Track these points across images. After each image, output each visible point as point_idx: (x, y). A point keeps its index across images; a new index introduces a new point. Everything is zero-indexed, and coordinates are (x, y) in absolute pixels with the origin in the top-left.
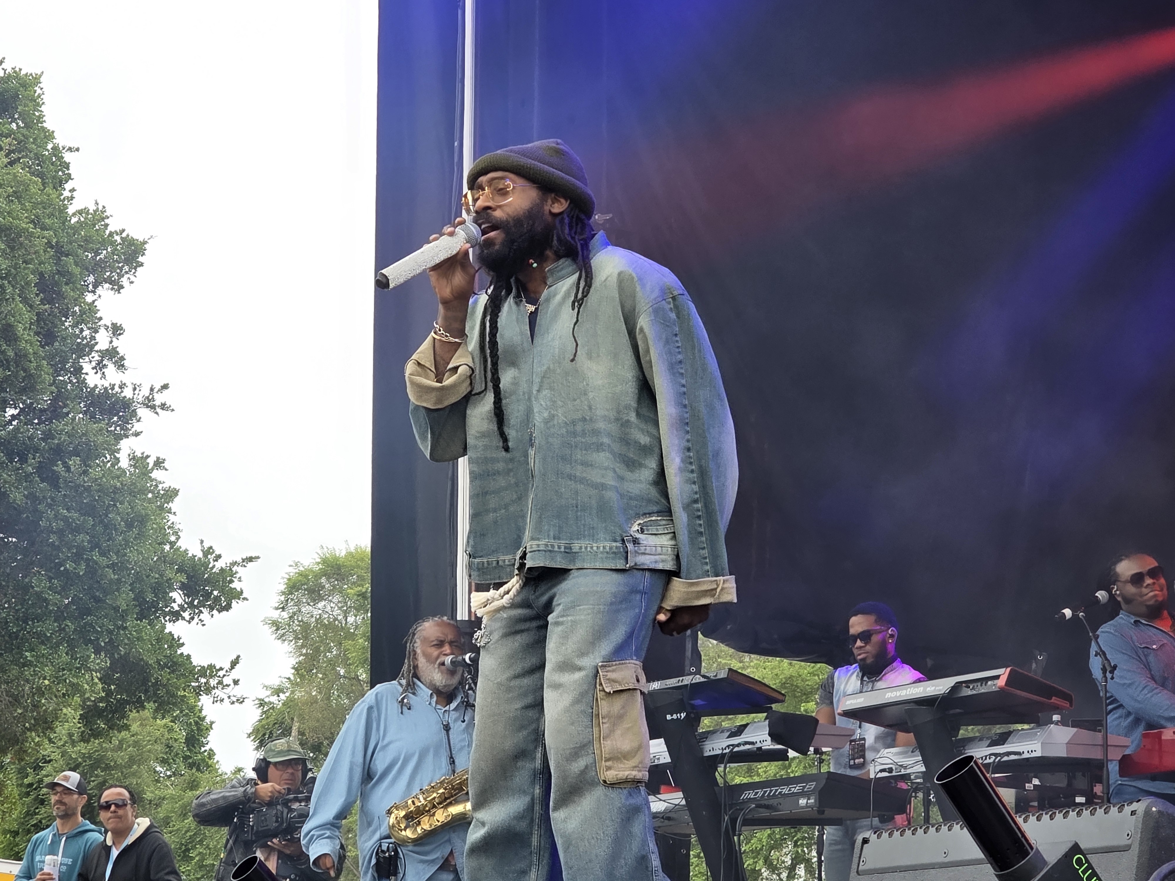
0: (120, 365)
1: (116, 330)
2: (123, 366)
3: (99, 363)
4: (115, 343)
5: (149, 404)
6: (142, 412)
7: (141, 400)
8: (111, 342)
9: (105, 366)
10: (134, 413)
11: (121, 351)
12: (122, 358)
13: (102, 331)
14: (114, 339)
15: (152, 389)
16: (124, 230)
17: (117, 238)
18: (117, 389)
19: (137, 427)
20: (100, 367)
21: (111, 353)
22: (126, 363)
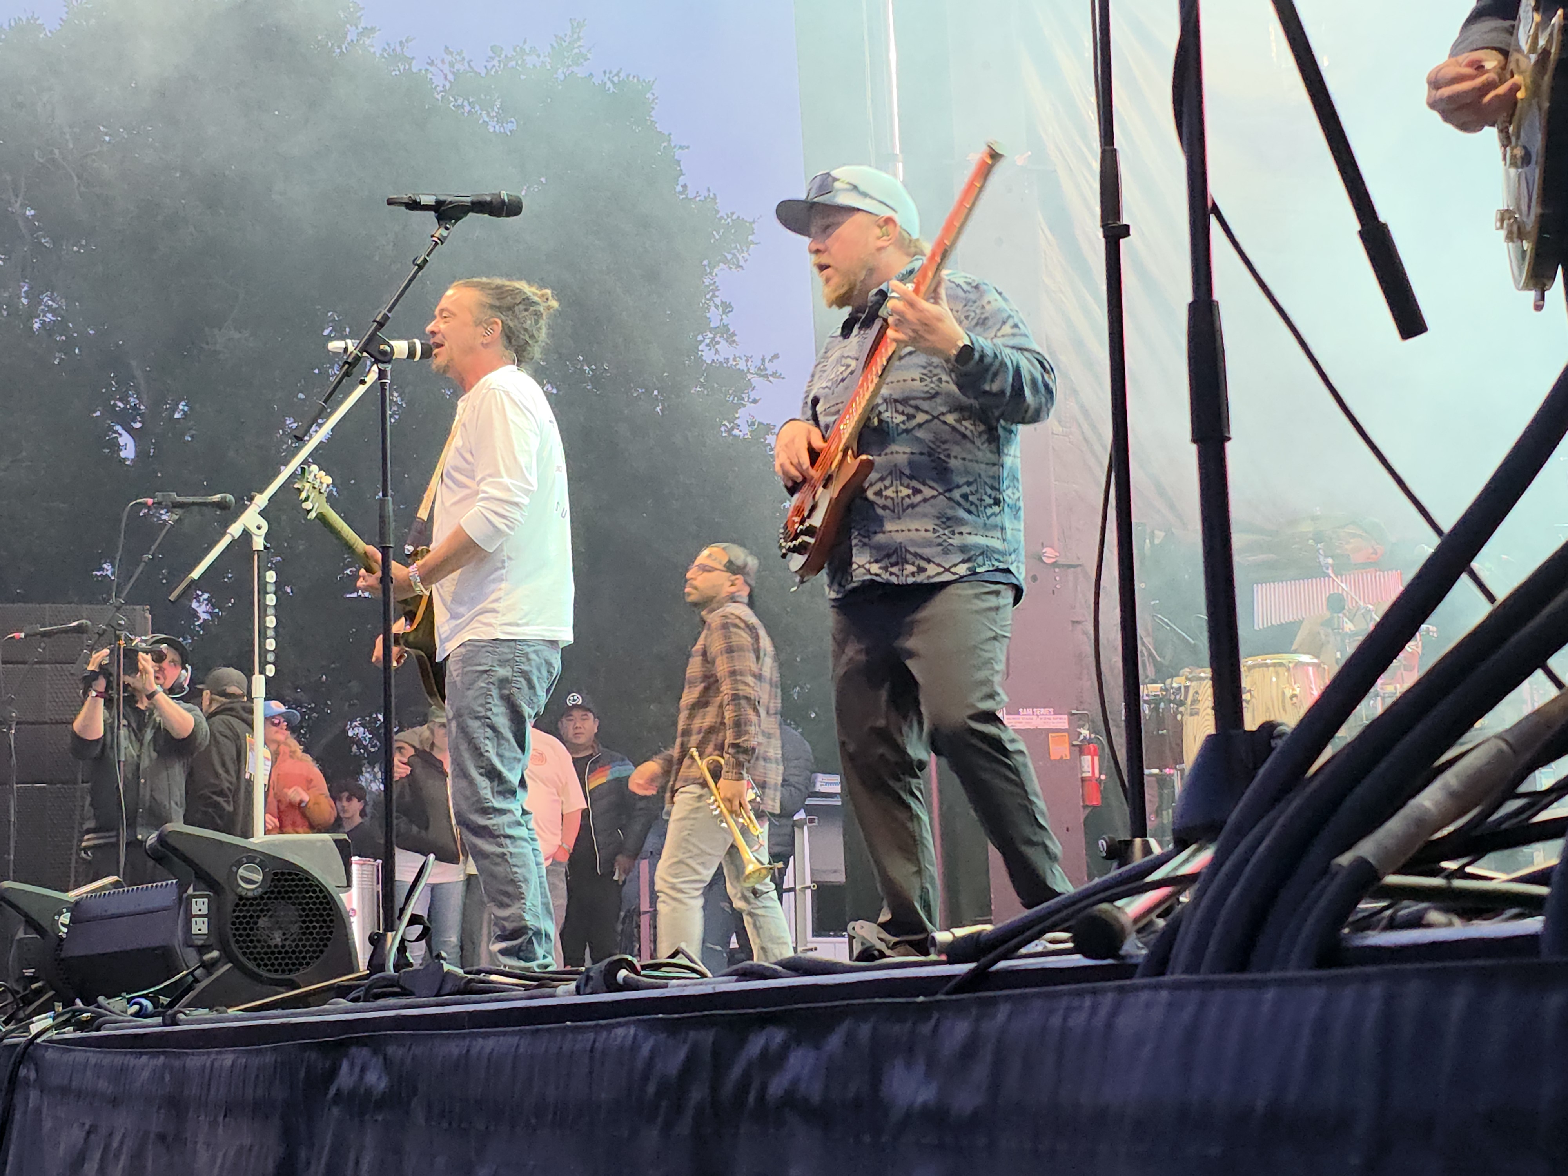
0: (731, 339)
1: (726, 307)
2: (734, 341)
3: (713, 339)
4: (726, 320)
5: (762, 372)
6: (756, 380)
7: (754, 370)
8: (722, 319)
9: (718, 343)
10: (749, 383)
11: (732, 328)
12: (733, 334)
13: (715, 307)
14: (724, 316)
15: (763, 360)
16: (734, 213)
18: (731, 362)
19: (753, 395)
20: (713, 343)
21: (723, 330)
22: (737, 338)
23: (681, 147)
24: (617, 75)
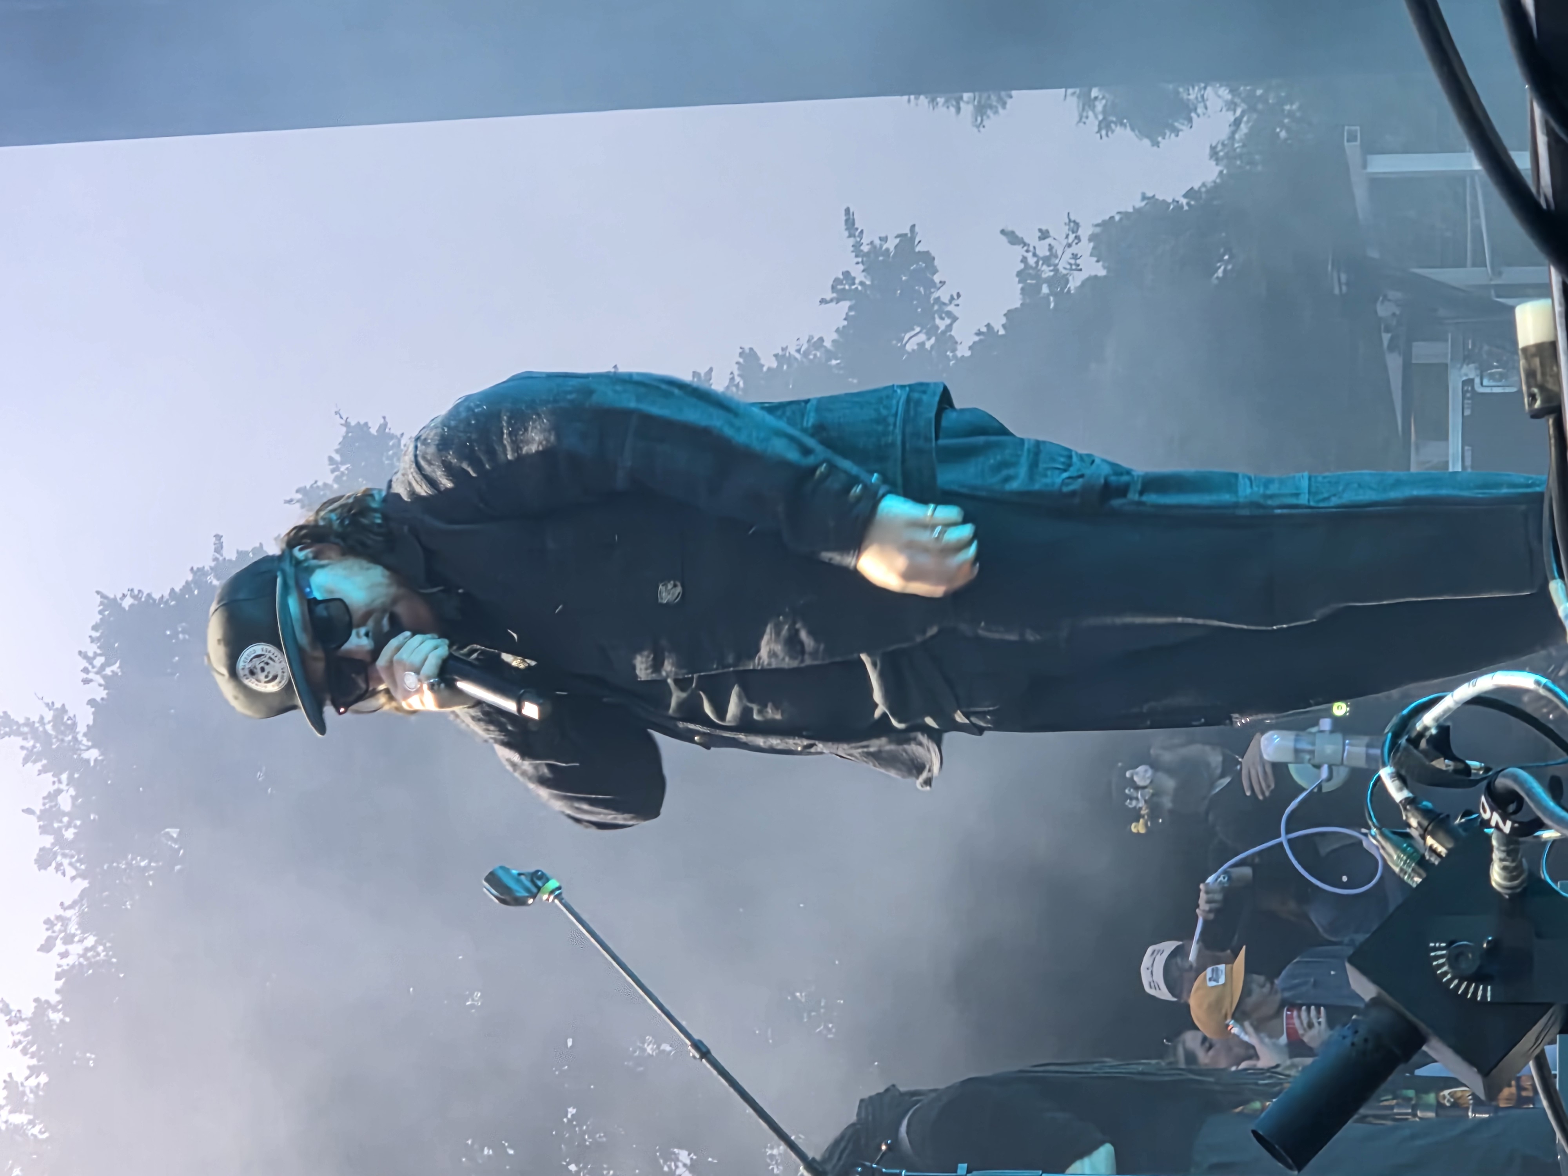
17: (343, 468)
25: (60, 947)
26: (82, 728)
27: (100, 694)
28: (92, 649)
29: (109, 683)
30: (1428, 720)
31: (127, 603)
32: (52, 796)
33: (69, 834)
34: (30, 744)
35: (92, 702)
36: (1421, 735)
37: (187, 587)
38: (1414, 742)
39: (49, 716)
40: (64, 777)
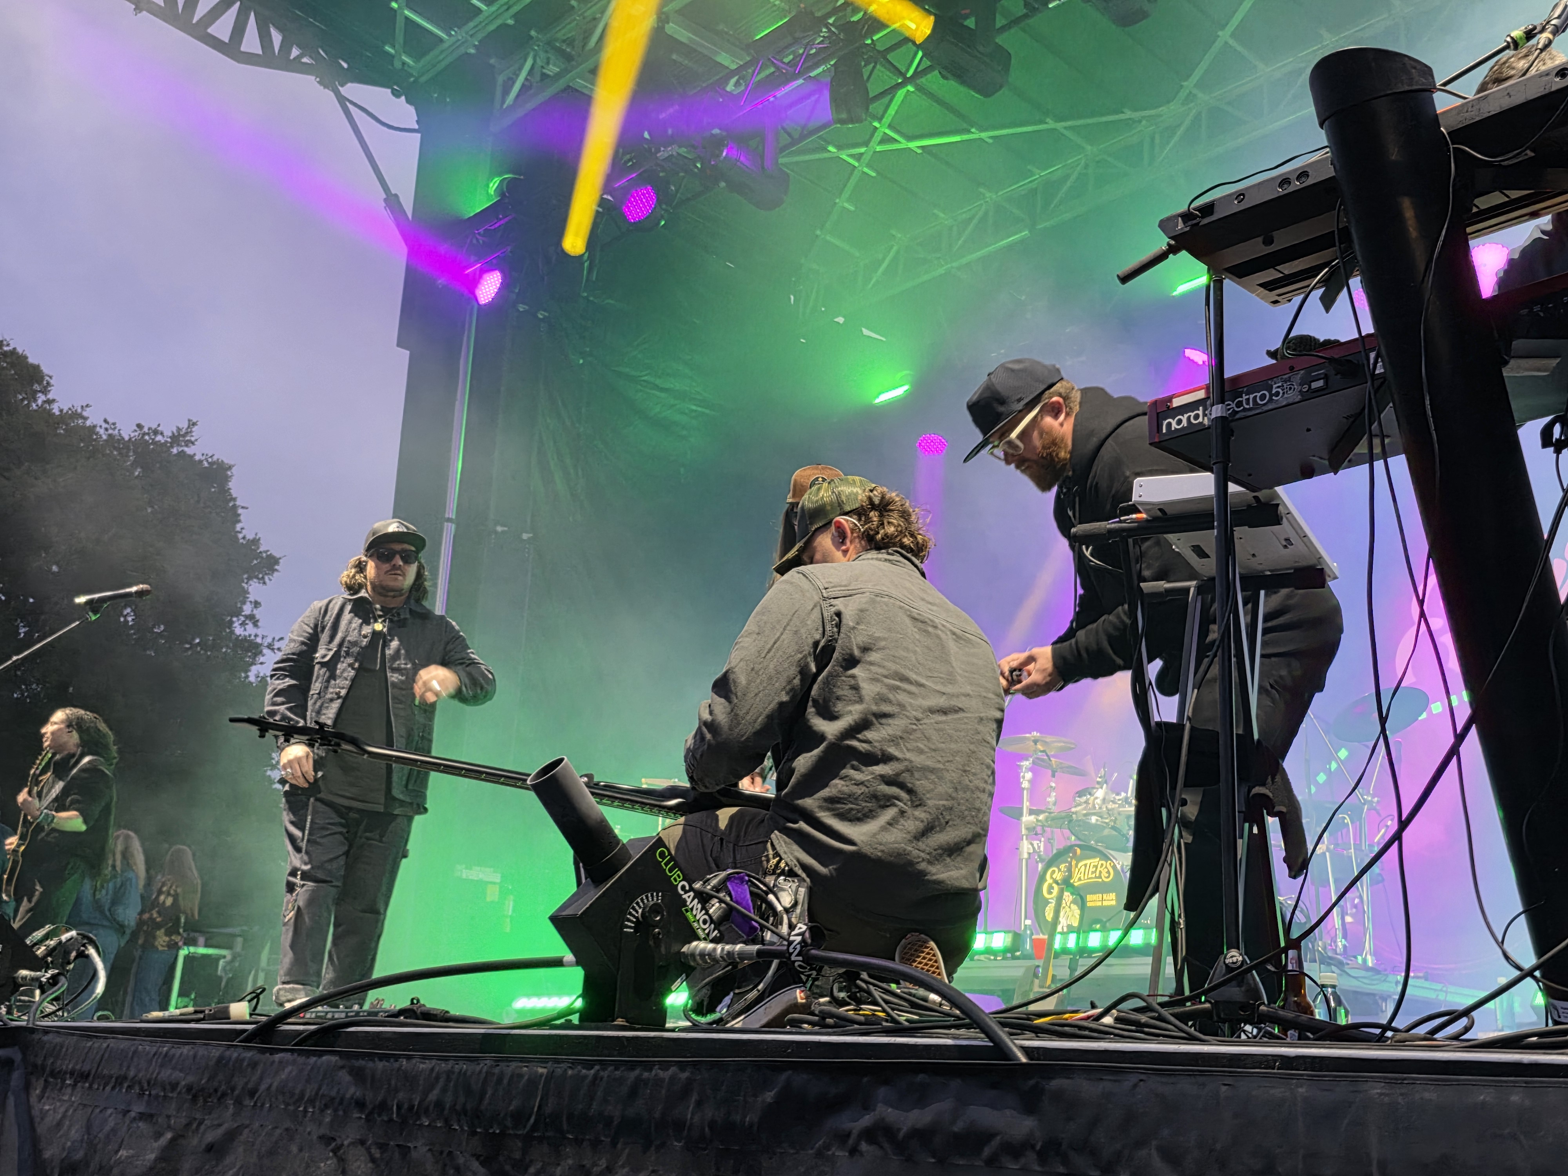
0: (256, 624)
1: (257, 604)
3: (244, 621)
4: (255, 612)
5: (270, 646)
6: (266, 651)
7: (266, 644)
8: (252, 611)
9: (247, 624)
10: (261, 652)
11: (257, 617)
12: (258, 621)
13: (248, 603)
15: (274, 639)
16: (268, 551)
17: (264, 555)
18: (253, 637)
19: (262, 659)
20: (243, 624)
21: (251, 617)
22: (259, 624)
23: (243, 507)
24: (211, 457)
25: (105, 425)
26: (186, 449)
27: (197, 458)
28: (215, 458)
29: (201, 461)
30: (92, 951)
31: (229, 473)
32: (162, 434)
33: (147, 437)
34: (184, 431)
35: (195, 454)
36: (86, 948)
37: (230, 495)
38: (84, 945)
39: (193, 439)
40: (169, 440)
